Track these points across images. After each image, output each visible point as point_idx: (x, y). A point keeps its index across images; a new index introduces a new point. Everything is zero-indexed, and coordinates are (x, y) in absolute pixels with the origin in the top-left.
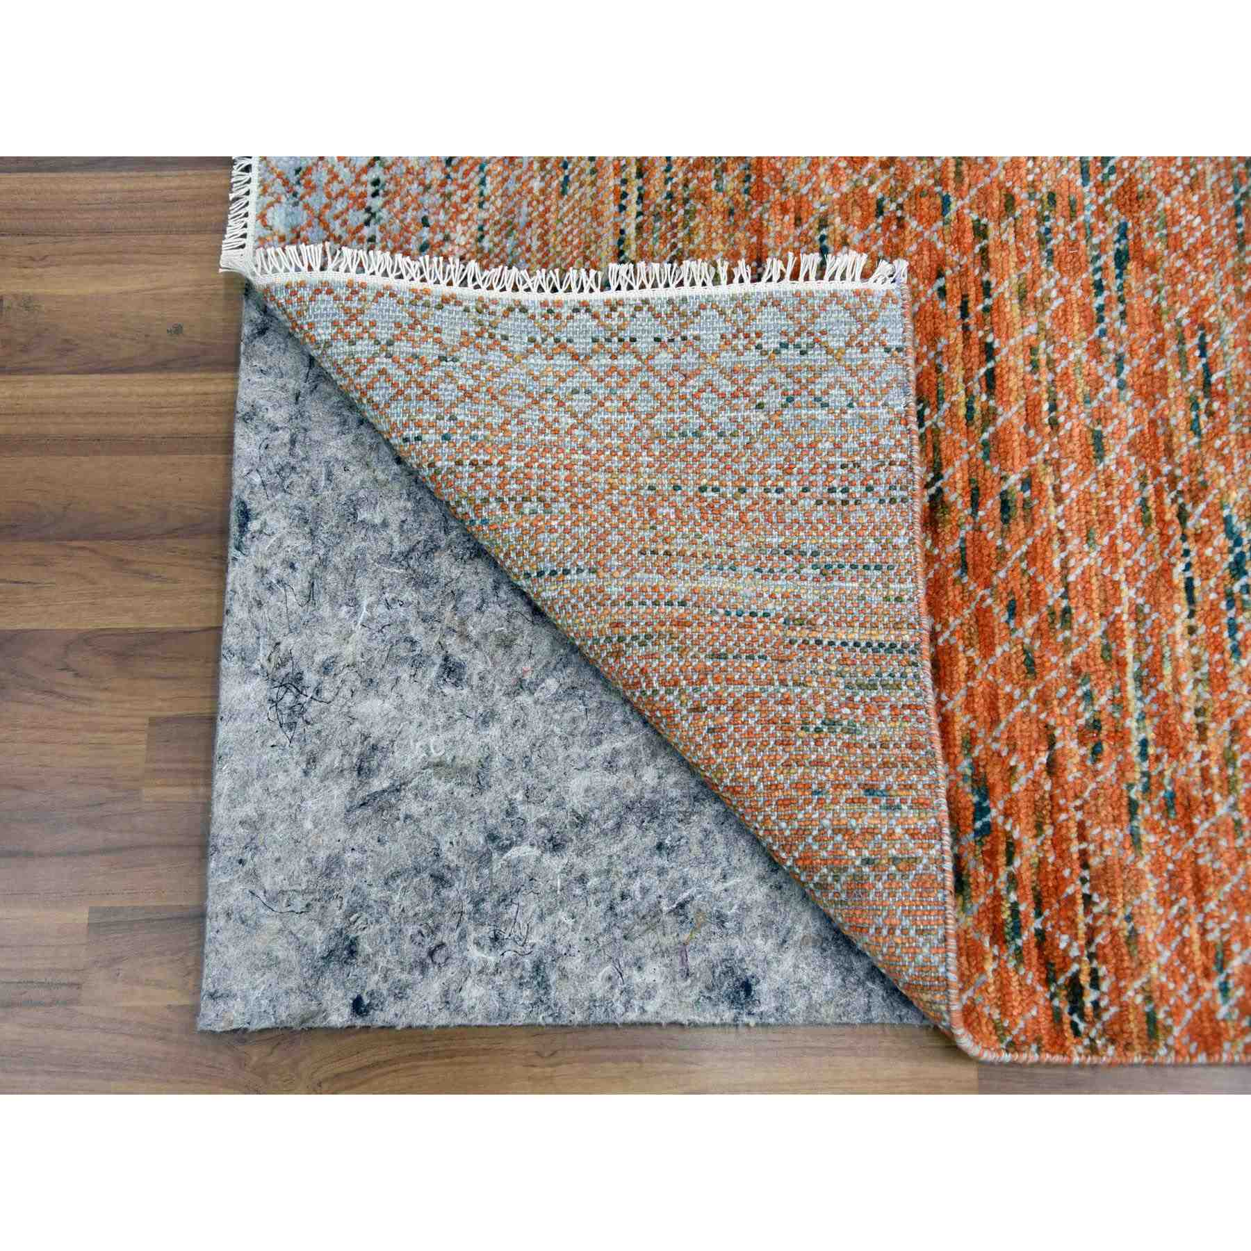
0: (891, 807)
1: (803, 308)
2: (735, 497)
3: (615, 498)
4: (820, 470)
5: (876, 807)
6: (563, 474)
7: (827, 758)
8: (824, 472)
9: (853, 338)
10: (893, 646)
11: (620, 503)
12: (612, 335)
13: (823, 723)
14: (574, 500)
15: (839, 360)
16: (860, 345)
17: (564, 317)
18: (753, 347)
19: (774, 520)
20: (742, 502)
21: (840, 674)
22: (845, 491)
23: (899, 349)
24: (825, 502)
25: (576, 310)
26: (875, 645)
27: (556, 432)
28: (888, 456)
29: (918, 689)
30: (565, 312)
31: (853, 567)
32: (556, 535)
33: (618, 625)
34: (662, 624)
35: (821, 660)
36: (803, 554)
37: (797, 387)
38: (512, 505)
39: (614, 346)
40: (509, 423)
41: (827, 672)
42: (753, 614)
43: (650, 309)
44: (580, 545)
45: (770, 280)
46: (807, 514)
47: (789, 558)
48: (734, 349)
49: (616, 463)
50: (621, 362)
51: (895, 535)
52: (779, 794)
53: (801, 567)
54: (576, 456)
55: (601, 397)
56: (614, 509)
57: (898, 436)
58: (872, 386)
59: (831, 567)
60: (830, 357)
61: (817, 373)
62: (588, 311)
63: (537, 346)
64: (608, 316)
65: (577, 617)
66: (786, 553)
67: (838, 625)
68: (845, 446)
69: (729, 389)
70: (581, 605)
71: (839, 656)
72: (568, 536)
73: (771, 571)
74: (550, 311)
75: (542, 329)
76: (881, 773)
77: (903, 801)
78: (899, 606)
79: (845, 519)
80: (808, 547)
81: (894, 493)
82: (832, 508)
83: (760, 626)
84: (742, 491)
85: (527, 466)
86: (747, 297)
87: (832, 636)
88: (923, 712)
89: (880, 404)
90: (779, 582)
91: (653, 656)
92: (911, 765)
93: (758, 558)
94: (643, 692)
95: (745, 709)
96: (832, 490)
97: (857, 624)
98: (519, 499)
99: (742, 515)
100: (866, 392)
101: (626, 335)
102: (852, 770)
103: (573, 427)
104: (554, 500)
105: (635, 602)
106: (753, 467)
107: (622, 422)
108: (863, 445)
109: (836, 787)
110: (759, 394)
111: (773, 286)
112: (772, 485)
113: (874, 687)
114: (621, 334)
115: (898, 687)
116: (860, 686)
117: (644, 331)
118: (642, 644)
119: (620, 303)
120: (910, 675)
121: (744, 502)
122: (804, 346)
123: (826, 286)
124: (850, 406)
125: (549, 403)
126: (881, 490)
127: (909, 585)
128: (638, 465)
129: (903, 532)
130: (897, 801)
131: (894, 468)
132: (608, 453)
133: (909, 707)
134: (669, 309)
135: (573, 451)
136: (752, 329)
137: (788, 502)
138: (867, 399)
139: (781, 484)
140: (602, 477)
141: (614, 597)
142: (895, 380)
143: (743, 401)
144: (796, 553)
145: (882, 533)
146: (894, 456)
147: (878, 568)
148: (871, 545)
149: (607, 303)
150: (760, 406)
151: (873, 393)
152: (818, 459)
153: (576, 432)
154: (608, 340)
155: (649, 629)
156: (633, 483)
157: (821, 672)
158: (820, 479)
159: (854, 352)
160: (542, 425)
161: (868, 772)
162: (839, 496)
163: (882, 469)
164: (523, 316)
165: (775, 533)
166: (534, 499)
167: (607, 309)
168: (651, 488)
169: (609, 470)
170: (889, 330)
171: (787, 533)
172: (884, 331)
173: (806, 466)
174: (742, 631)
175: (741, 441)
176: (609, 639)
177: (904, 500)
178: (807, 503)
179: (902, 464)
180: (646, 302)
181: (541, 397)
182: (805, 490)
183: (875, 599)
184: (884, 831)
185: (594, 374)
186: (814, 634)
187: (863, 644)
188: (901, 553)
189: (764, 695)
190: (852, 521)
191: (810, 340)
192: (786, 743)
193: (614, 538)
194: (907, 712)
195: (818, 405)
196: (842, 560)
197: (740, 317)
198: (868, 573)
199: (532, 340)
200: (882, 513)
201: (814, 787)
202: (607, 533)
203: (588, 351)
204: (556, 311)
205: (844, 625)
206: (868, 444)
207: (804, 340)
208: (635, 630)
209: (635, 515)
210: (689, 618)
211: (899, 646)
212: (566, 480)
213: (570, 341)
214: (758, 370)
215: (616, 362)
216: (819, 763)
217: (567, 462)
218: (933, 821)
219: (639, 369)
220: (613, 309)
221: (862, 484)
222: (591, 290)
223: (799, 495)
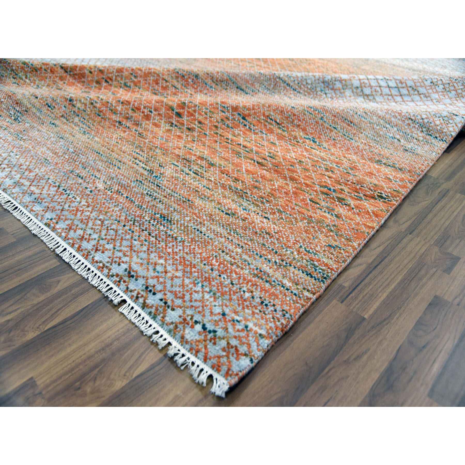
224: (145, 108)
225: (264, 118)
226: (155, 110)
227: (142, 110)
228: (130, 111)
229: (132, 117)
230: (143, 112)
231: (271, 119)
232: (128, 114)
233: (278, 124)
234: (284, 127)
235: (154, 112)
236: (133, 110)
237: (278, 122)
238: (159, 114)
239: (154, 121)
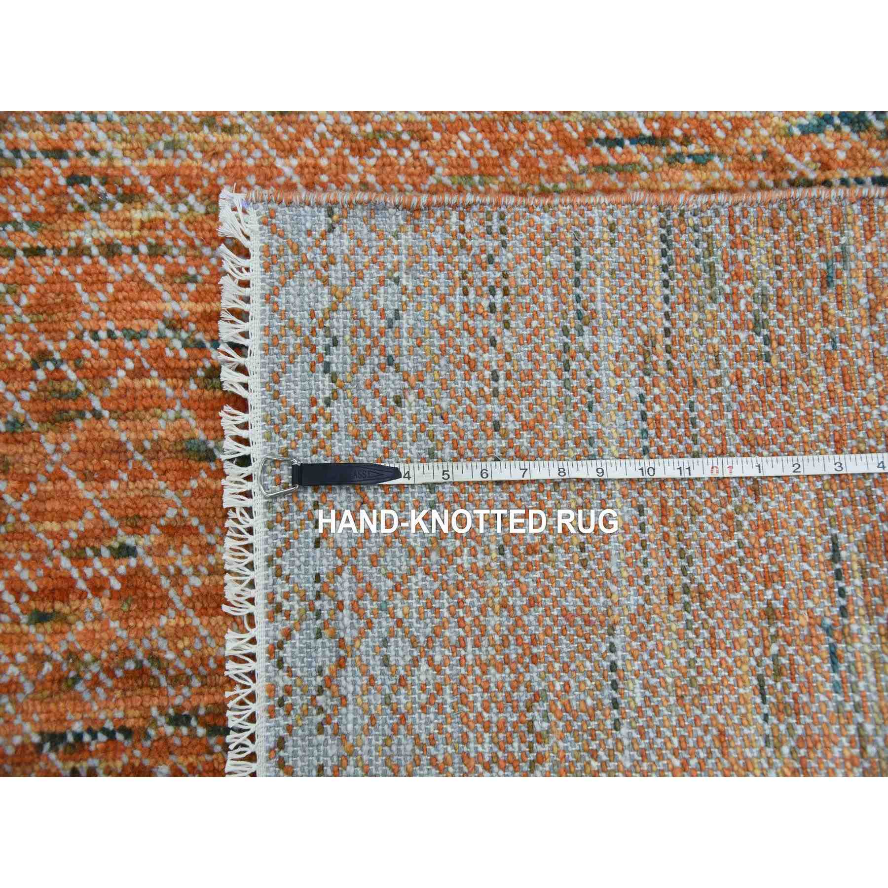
0: (843, 256)
1: (282, 342)
2: (504, 436)
3: (518, 601)
4: (471, 322)
5: (845, 274)
6: (494, 676)
7: (797, 332)
8: (472, 317)
9: (318, 275)
10: (663, 239)
11: (524, 594)
12: (312, 609)
13: (758, 334)
14: (527, 660)
15: (345, 294)
16: (325, 266)
17: (289, 681)
18: (328, 410)
19: (530, 384)
20: (511, 427)
21: (701, 308)
22: (492, 292)
23: (330, 214)
24: (506, 317)
25: (280, 663)
26: (665, 261)
27: (439, 689)
28: (454, 236)
29: (710, 213)
30: (283, 680)
31: (577, 283)
32: (573, 683)
33: (670, 595)
34: (666, 537)
35: (688, 331)
36: (566, 348)
37: (376, 351)
38: (538, 747)
39: (325, 605)
40: (434, 757)
41: (700, 323)
42: (644, 417)
43: (279, 554)
44: (580, 649)
45: (245, 386)
46: (521, 341)
47: (574, 365)
48: (330, 437)
49: (473, 601)
50: (346, 596)
51: (539, 228)
52: (839, 388)
53: (582, 349)
54: (470, 657)
55: (392, 623)
56: (533, 602)
57: (432, 221)
58: (374, 251)
59: (579, 312)
60: (341, 306)
61: (359, 325)
62: (280, 646)
63: (328, 720)
64: (288, 616)
65: (663, 651)
66: (567, 369)
67: (645, 307)
68: (443, 290)
69: (378, 443)
70: (651, 645)
71: (681, 308)
72: (573, 667)
73: (590, 390)
74: (281, 703)
75: (305, 714)
76: (808, 267)
77: (836, 241)
78: (620, 228)
79: (525, 292)
80: (557, 340)
81: (495, 229)
82: (513, 308)
83: (657, 408)
84: (497, 427)
85: (487, 728)
86: (267, 419)
87: (660, 314)
88: (737, 209)
89: (395, 242)
90: (604, 380)
91: (702, 548)
92: (797, 229)
93: (575, 406)
94: (741, 560)
95: (751, 431)
96: (492, 308)
97: (643, 282)
98: (531, 738)
99: (526, 426)
100: (381, 259)
101: (311, 588)
102: (807, 302)
103: (430, 662)
104: (529, 688)
105: (646, 571)
106: (469, 412)
107: (420, 594)
108: (441, 266)
109: (827, 321)
110: (384, 403)
111: (254, 381)
112: (489, 386)
113: (711, 266)
114: (311, 595)
115: (709, 236)
116: (713, 284)
117: (306, 563)
118: (690, 562)
119: (271, 598)
120: (696, 220)
121: (511, 424)
122: (328, 341)
123: (255, 308)
124: (397, 281)
125: (402, 699)
126: (492, 244)
127: (595, 214)
128: (474, 568)
129: (536, 218)
130: (837, 249)
131: (468, 227)
132: (461, 613)
133: (731, 226)
134: (280, 527)
135: (462, 661)
136: (306, 411)
137: (508, 366)
138: (390, 259)
139: (487, 374)
140: (493, 620)
141: (641, 601)
142: (365, 221)
143: (393, 424)
144: (566, 357)
145: (539, 245)
146: (454, 228)
147: (577, 253)
148: (553, 259)
149: (271, 617)
150: (398, 401)
151: (382, 251)
152: (458, 326)
153: (438, 658)
154: (318, 615)
155: (674, 553)
156: (497, 577)
157: (701, 332)
158: (479, 323)
159: (335, 274)
160: (432, 709)
161: (809, 283)
162: (499, 297)
163: (469, 243)
164: (289, 743)
165: (544, 384)
166: (529, 715)
167: (280, 617)
168: (501, 551)
169: (482, 610)
170: (308, 225)
171: (544, 367)
172: (309, 233)
173: (466, 341)
174: (665, 433)
175: (438, 427)
176: (686, 607)
177: (502, 217)
178: (507, 340)
179: (462, 218)
180: (270, 561)
181: (395, 711)
182: (493, 343)
183: (613, 258)
184: (869, 265)
185: (362, 635)
186: (659, 338)
187: (665, 276)
188: (561, 222)
189: (735, 406)
190: (527, 282)
191: (321, 332)
192: (785, 380)
193: (571, 602)
194: (738, 229)
195: (396, 323)
196: (571, 298)
197: (292, 427)
198: (584, 265)
199: (321, 729)
200: (517, 245)
201: (829, 347)
202: (565, 612)
203: (333, 643)
204: (281, 693)
205: (645, 299)
206: (441, 259)
207: (321, 341)
208: (676, 571)
209: (538, 574)
210: (656, 501)
211: (664, 231)
212: (500, 670)
213: (320, 672)
214: (355, 402)
215: (347, 603)
216: (802, 340)
217: (478, 671)
218: (855, 206)
219: (354, 571)
220: (278, 609)
221: (484, 269)
222: (253, 641)
223: (500, 351)
224: (78, 557)
225: (584, 162)
226: (137, 525)
227: (81, 585)
228: (38, 636)
229: (72, 655)
230: (97, 587)
231: (611, 142)
232: (38, 658)
233: (652, 141)
234: (686, 140)
235: (142, 542)
236: (40, 618)
237: (647, 133)
238: (174, 531)
239: (187, 591)
